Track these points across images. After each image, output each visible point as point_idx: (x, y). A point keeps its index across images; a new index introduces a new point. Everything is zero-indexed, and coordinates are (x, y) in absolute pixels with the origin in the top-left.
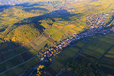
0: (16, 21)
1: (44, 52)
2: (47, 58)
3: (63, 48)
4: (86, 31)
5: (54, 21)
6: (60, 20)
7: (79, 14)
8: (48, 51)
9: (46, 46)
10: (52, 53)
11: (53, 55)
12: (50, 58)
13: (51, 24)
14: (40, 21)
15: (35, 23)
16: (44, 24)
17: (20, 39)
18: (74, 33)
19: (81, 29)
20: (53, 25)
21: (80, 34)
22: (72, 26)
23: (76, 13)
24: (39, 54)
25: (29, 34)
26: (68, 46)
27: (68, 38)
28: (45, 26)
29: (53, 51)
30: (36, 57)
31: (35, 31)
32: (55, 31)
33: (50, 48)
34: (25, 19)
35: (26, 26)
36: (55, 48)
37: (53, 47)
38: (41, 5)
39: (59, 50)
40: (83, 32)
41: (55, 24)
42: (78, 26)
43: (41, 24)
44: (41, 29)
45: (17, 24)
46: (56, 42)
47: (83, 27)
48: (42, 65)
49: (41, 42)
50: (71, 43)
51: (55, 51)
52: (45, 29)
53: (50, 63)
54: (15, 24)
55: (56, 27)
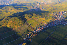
0: (10, 14)
1: (26, 34)
2: (28, 38)
3: (38, 32)
4: (52, 22)
5: (32, 15)
6: (36, 15)
7: (48, 11)
8: (29, 34)
9: (28, 30)
10: (31, 35)
11: (31, 37)
12: (30, 38)
13: (31, 17)
14: (24, 15)
15: (21, 16)
16: (26, 17)
17: (11, 26)
18: (45, 23)
19: (49, 20)
20: (32, 18)
21: (48, 24)
22: (43, 19)
23: (46, 11)
24: (23, 36)
25: (17, 23)
26: (41, 32)
27: (41, 26)
28: (27, 18)
29: (32, 34)
30: (21, 37)
31: (21, 21)
32: (33, 21)
33: (30, 32)
34: (15, 14)
35: (16, 18)
36: (33, 32)
37: (32, 32)
38: (25, 6)
39: (36, 34)
40: (50, 23)
41: (33, 17)
42: (47, 19)
43: (25, 17)
44: (24, 20)
45: (10, 17)
46: (33, 28)
47: (50, 20)
48: (25, 43)
49: (24, 28)
50: (43, 30)
51: (33, 34)
52: (27, 20)
53: (30, 42)
54: (9, 16)
55: (33, 19)
